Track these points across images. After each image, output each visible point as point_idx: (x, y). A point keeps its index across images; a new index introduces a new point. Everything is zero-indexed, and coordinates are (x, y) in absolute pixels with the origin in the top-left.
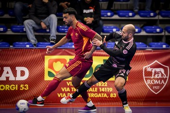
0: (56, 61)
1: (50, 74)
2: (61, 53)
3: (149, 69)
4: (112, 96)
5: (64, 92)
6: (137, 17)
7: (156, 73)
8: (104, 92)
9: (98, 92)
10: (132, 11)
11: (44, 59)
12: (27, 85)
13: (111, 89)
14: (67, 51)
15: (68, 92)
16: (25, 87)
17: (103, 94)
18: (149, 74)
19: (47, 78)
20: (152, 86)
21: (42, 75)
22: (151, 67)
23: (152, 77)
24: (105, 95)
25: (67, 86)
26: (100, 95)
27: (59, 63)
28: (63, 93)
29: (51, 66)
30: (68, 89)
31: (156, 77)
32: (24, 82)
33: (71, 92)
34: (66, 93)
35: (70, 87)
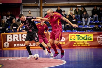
0: (72, 35)
1: (71, 39)
3: (99, 38)
4: (88, 45)
6: (94, 23)
7: (101, 39)
9: (85, 44)
10: (93, 21)
11: (69, 35)
13: (88, 43)
14: (75, 33)
18: (99, 39)
19: (70, 40)
20: (100, 42)
21: (68, 40)
22: (100, 37)
23: (100, 40)
24: (87, 45)
25: (75, 43)
26: (85, 45)
27: (73, 36)
29: (71, 37)
30: (76, 44)
31: (101, 40)
32: (64, 42)
33: (77, 44)
34: (75, 45)
35: (76, 43)
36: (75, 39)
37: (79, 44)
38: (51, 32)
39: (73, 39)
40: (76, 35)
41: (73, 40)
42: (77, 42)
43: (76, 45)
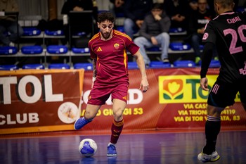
2: (176, 73)
4: (235, 118)
5: (182, 116)
8: (226, 115)
11: (158, 80)
12: (141, 109)
13: (233, 112)
14: (182, 70)
15: (186, 115)
16: (139, 111)
17: (224, 117)
19: (162, 101)
21: (156, 97)
24: (228, 118)
25: (184, 109)
28: (180, 116)
29: (166, 88)
30: (186, 113)
32: (138, 106)
33: (189, 115)
34: (184, 116)
35: (188, 110)
36: (181, 97)
37: (197, 112)
38: (89, 68)
39: (173, 94)
40: (184, 78)
41: (173, 98)
42: (192, 106)
43: (188, 119)
